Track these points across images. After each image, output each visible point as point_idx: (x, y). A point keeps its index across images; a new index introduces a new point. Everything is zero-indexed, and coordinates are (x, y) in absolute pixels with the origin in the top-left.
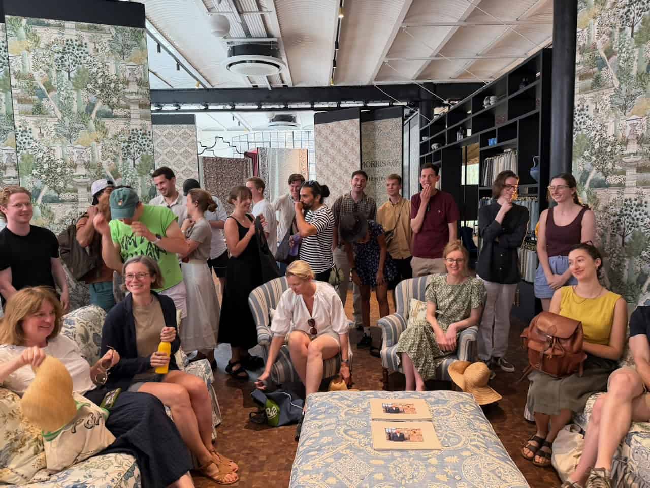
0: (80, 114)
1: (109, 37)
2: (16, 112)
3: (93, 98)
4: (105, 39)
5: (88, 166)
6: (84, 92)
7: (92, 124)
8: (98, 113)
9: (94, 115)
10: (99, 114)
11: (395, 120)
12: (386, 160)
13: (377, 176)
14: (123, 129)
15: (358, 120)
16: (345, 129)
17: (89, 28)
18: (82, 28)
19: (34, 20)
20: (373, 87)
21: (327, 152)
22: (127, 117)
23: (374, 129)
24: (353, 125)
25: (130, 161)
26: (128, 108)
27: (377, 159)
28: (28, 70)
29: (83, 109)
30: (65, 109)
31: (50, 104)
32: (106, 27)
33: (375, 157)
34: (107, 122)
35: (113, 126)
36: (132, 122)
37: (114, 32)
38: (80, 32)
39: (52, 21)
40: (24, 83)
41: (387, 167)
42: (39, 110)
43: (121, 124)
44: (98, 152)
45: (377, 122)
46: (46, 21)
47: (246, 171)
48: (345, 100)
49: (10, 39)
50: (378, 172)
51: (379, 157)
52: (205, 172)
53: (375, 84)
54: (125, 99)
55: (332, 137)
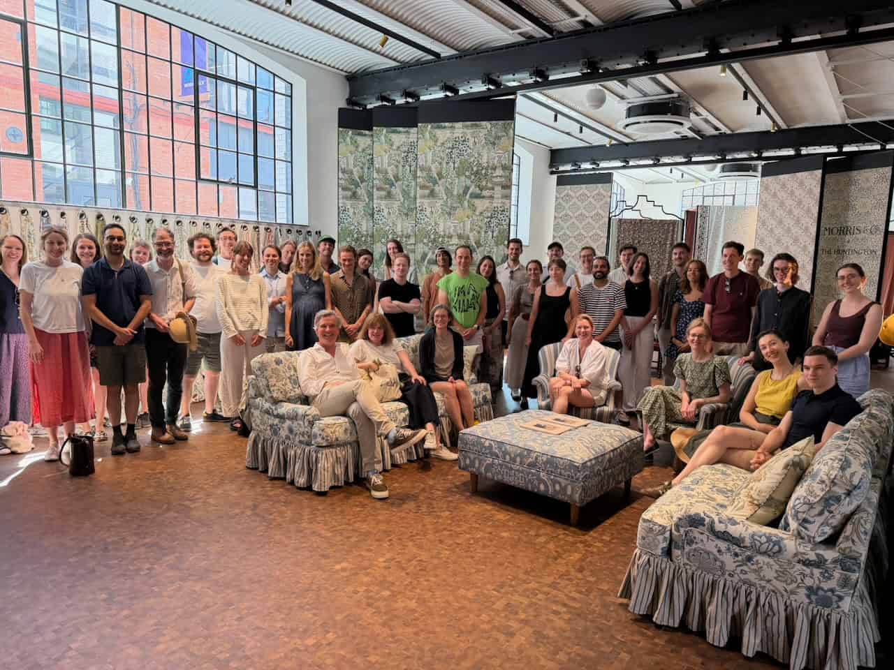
0: (459, 195)
1: (485, 131)
2: (418, 196)
3: (468, 182)
4: (482, 133)
5: (460, 237)
6: (463, 178)
7: (466, 203)
8: (471, 194)
9: (468, 197)
10: (471, 196)
11: (881, 170)
12: (862, 226)
13: (846, 248)
14: (487, 208)
15: (821, 171)
16: (801, 184)
17: (472, 126)
18: (467, 127)
19: (435, 125)
20: (846, 125)
21: (773, 214)
22: (491, 197)
23: (849, 183)
24: (812, 179)
25: (490, 233)
26: (493, 189)
27: (849, 224)
28: (428, 164)
29: (461, 192)
30: (449, 192)
31: (439, 189)
32: (484, 123)
33: (846, 222)
34: (477, 202)
35: (481, 205)
36: (495, 200)
37: (489, 126)
38: (465, 130)
39: (447, 124)
40: (425, 174)
41: (863, 235)
42: (432, 194)
43: (486, 203)
44: (468, 226)
45: (855, 173)
46: (443, 124)
47: (672, 236)
48: (807, 145)
49: (420, 141)
50: (848, 242)
51: (852, 220)
52: (619, 236)
53: (848, 121)
54: (491, 183)
55: (782, 195)
